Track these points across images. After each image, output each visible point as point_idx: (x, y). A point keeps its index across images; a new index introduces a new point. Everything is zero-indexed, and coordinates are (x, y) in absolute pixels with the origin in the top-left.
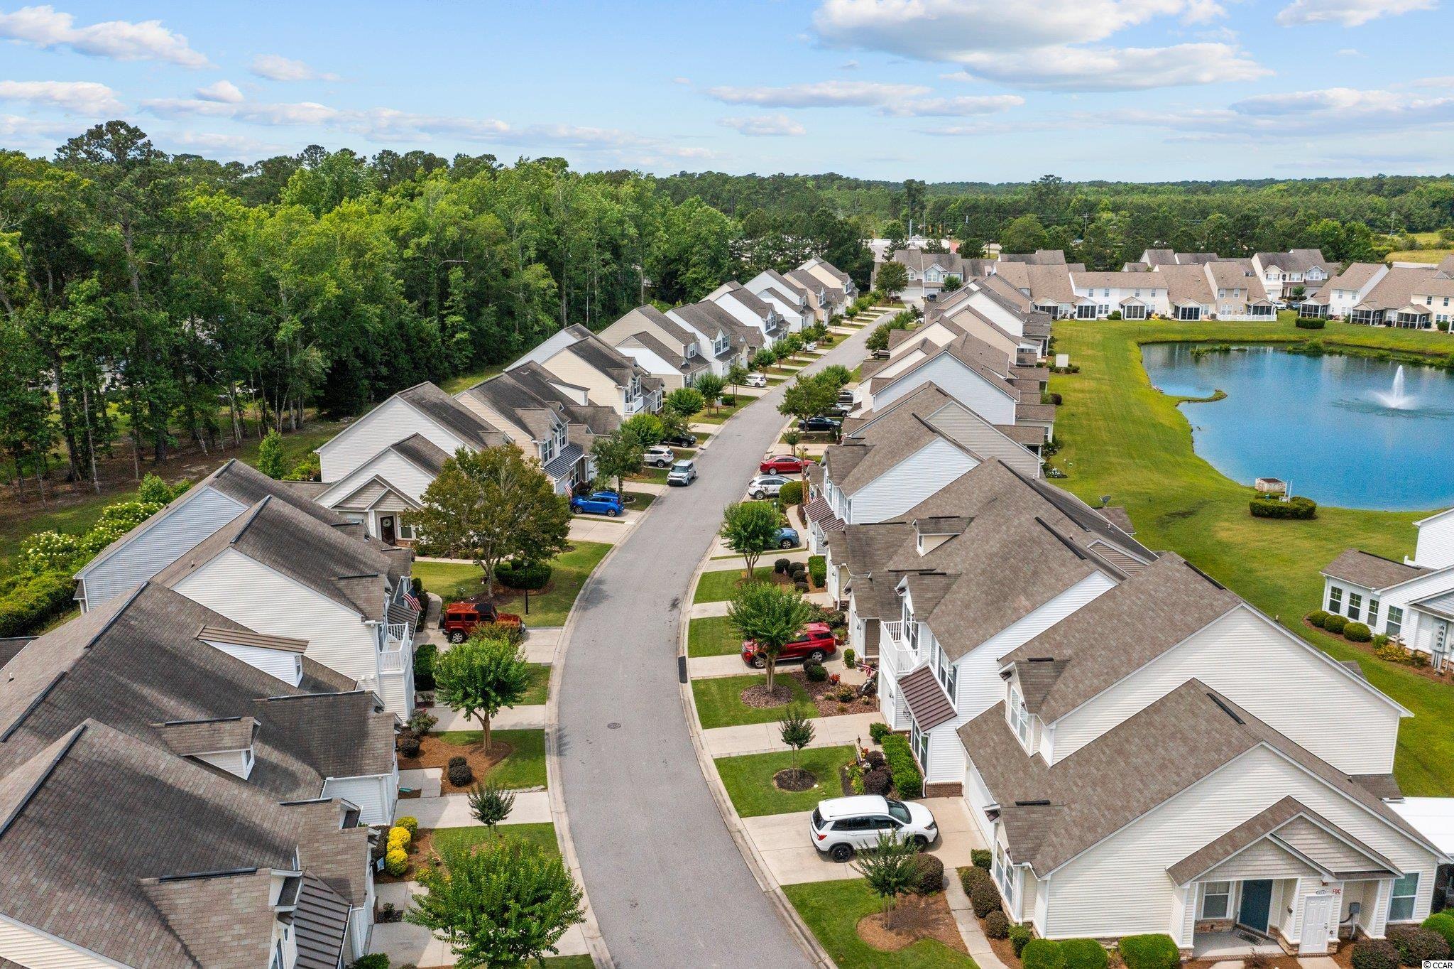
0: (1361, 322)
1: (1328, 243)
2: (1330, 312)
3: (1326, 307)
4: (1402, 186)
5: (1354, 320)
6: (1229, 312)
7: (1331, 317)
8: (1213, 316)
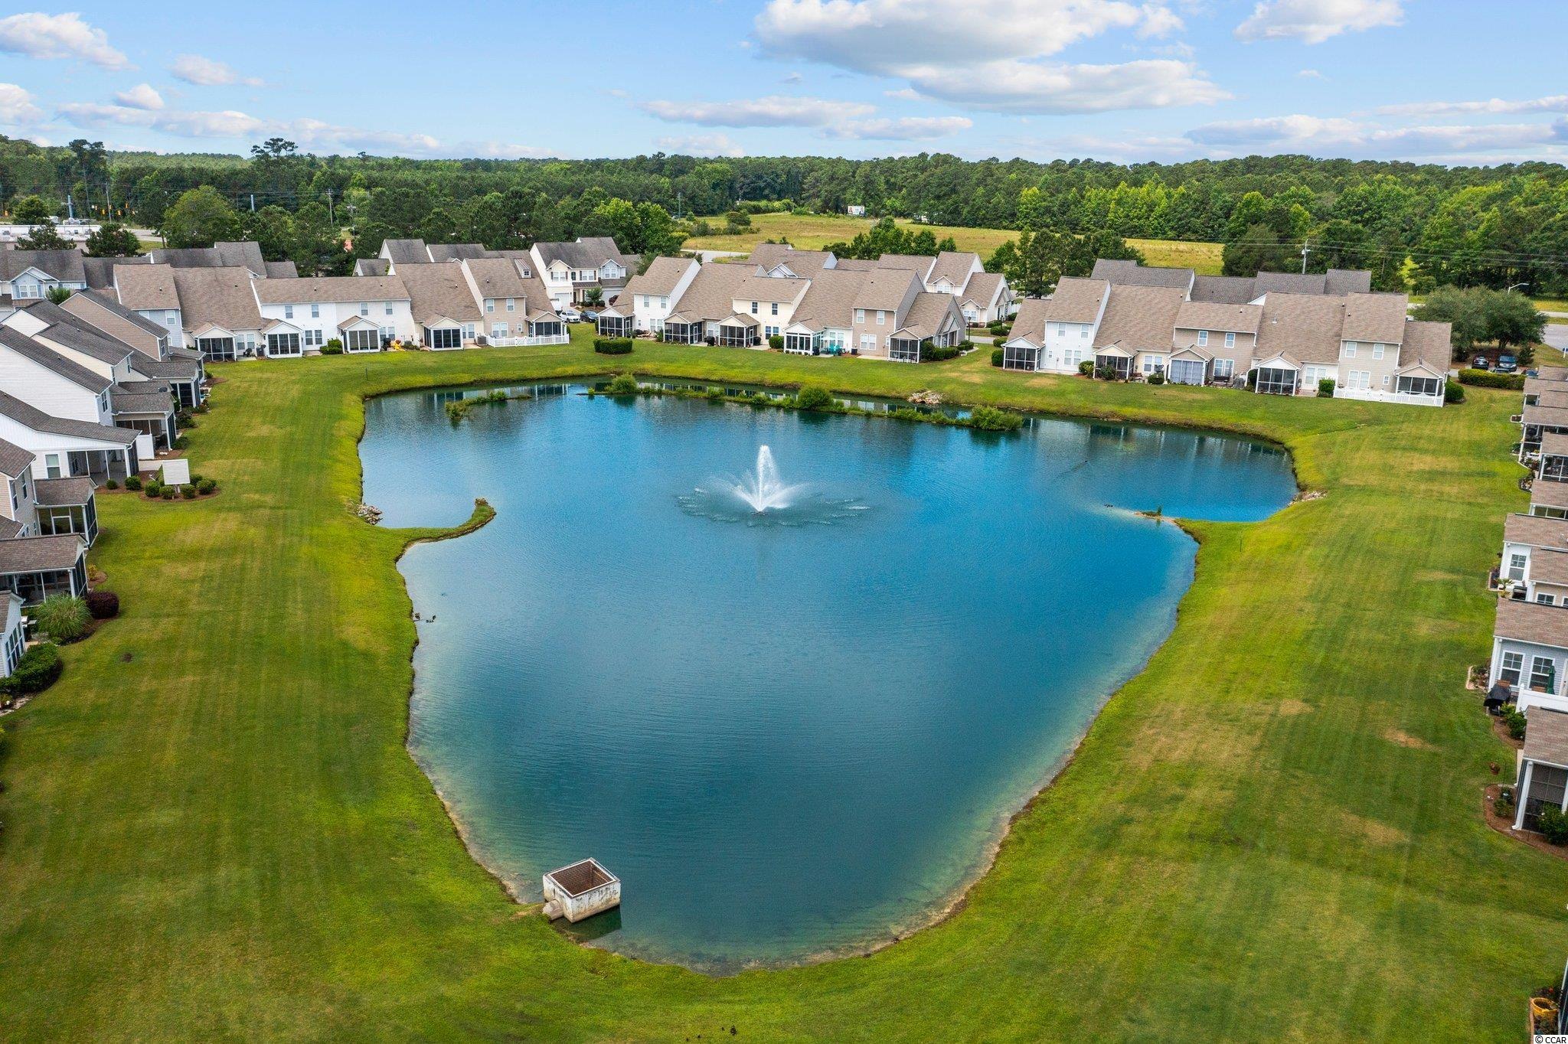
0: (676, 339)
1: (622, 228)
2: (636, 327)
3: (631, 319)
4: (681, 165)
5: (667, 338)
6: (504, 333)
7: (639, 332)
8: (482, 341)
